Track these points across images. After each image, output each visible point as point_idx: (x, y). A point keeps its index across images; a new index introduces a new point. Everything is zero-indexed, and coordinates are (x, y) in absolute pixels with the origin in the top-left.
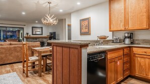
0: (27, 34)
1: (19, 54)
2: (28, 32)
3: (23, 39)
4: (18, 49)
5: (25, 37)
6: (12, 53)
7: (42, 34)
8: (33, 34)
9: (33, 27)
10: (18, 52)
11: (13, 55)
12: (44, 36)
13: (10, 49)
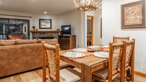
0: (34, 27)
1: (29, 58)
2: (34, 26)
3: (29, 34)
4: (28, 51)
5: (31, 32)
6: (19, 58)
7: (51, 28)
8: (40, 28)
9: (40, 20)
10: (27, 55)
11: (20, 60)
12: (53, 29)
13: (15, 51)
